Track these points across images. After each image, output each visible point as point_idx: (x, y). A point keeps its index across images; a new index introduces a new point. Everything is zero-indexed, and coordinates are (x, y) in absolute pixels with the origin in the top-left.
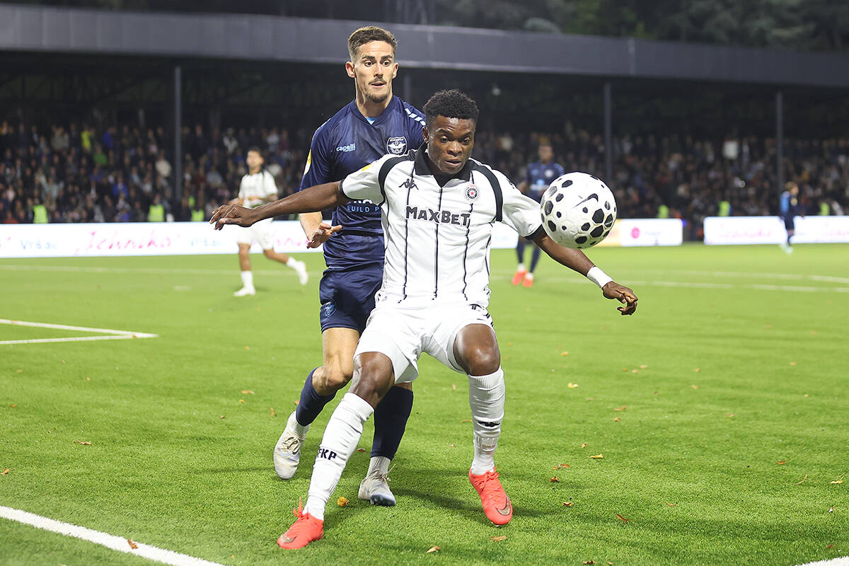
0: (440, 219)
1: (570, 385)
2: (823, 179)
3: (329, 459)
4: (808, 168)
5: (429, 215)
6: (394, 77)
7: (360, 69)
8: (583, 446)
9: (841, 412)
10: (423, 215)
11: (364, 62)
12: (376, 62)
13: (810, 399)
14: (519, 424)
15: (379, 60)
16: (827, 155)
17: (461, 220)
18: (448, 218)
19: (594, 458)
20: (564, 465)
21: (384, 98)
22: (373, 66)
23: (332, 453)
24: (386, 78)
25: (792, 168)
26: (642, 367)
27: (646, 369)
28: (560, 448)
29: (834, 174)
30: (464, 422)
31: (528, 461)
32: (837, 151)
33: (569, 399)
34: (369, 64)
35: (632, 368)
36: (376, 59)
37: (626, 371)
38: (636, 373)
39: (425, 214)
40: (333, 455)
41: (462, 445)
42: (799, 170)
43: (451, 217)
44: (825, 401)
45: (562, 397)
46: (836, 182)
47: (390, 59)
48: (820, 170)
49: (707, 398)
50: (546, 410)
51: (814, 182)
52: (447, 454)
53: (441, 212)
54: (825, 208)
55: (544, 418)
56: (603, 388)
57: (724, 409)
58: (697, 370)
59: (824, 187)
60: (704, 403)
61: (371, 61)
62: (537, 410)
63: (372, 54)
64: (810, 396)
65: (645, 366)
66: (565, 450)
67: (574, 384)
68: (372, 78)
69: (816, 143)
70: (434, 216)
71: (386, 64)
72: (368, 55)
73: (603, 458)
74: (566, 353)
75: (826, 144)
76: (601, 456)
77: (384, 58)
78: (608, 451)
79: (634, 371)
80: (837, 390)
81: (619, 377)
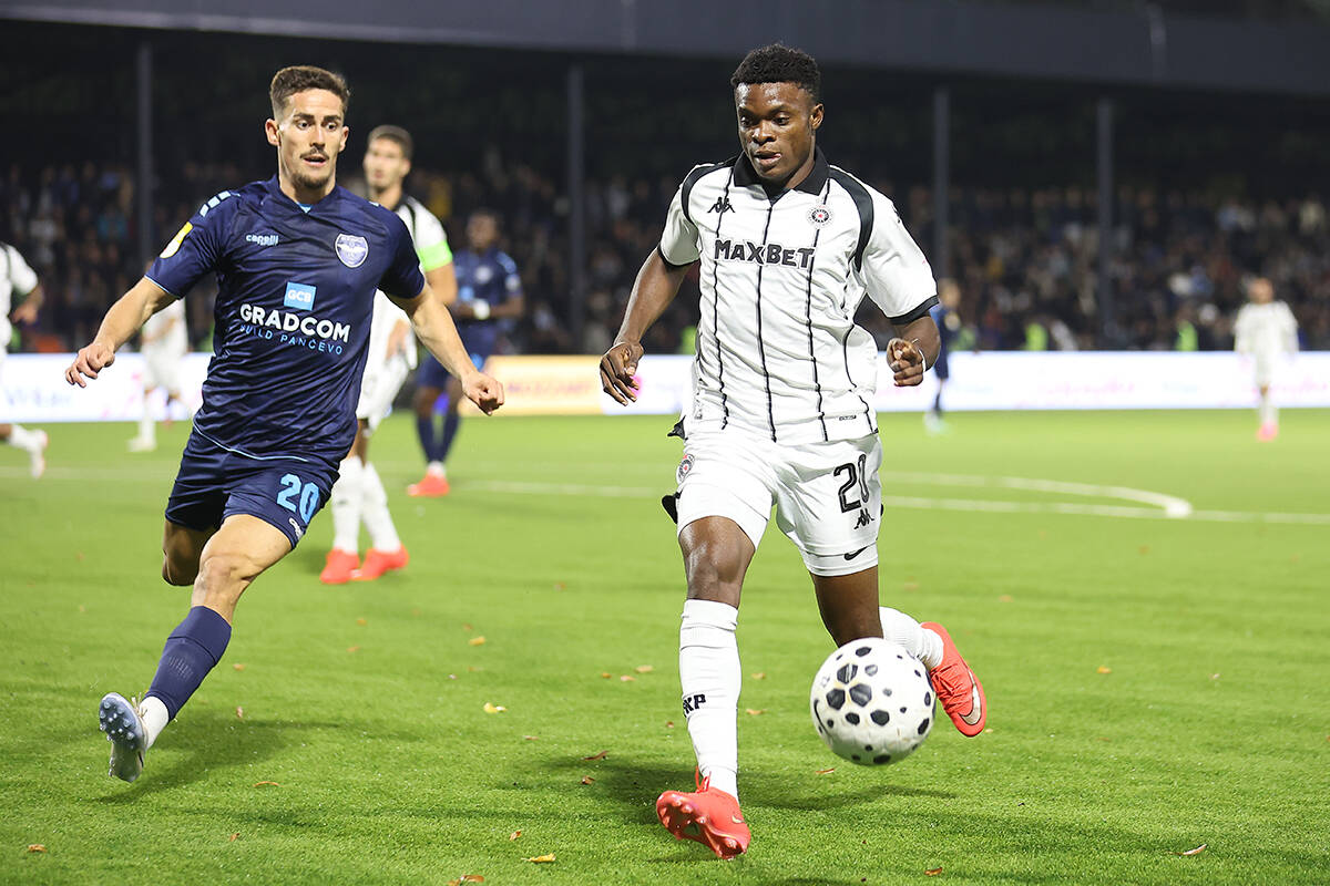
0: (764, 258)
1: (488, 708)
2: (1033, 274)
3: (697, 707)
4: (1002, 251)
5: (748, 252)
6: (341, 149)
7: (287, 133)
8: (514, 836)
9: (1064, 765)
10: (738, 253)
11: (296, 122)
12: (314, 123)
13: (997, 737)
14: (379, 791)
15: (319, 121)
16: (1042, 224)
17: (798, 258)
18: (777, 255)
19: (536, 863)
20: (471, 877)
21: (324, 182)
22: (310, 129)
23: (696, 697)
24: (330, 151)
25: (966, 250)
26: (641, 669)
27: (649, 673)
28: (463, 840)
29: (1058, 263)
30: (257, 787)
31: (397, 867)
32: (1064, 216)
33: (487, 737)
34: (304, 125)
35: (620, 671)
36: (316, 119)
37: (608, 677)
38: (629, 682)
39: (742, 251)
40: (700, 699)
41: (255, 836)
42: (982, 256)
43: (781, 254)
44: (1029, 744)
45: (471, 733)
46: (1061, 281)
47: (338, 121)
48: (1027, 255)
49: (777, 735)
50: (437, 761)
51: (1013, 280)
52: (222, 854)
53: (766, 246)
54: (1036, 335)
55: (432, 777)
56: (556, 715)
57: (813, 759)
58: (760, 676)
59: (1036, 290)
60: (771, 744)
61: (309, 120)
62: (416, 760)
63: (310, 111)
64: (996, 732)
65: (649, 668)
66: (476, 845)
67: (495, 706)
68: (306, 149)
69: (1017, 198)
70: (756, 253)
71: (331, 127)
72: (303, 111)
73: (556, 862)
74: (481, 639)
75: (1040, 200)
76: (550, 857)
77: (328, 119)
78: (565, 846)
79: (624, 678)
80: (1056, 720)
81: (594, 691)
